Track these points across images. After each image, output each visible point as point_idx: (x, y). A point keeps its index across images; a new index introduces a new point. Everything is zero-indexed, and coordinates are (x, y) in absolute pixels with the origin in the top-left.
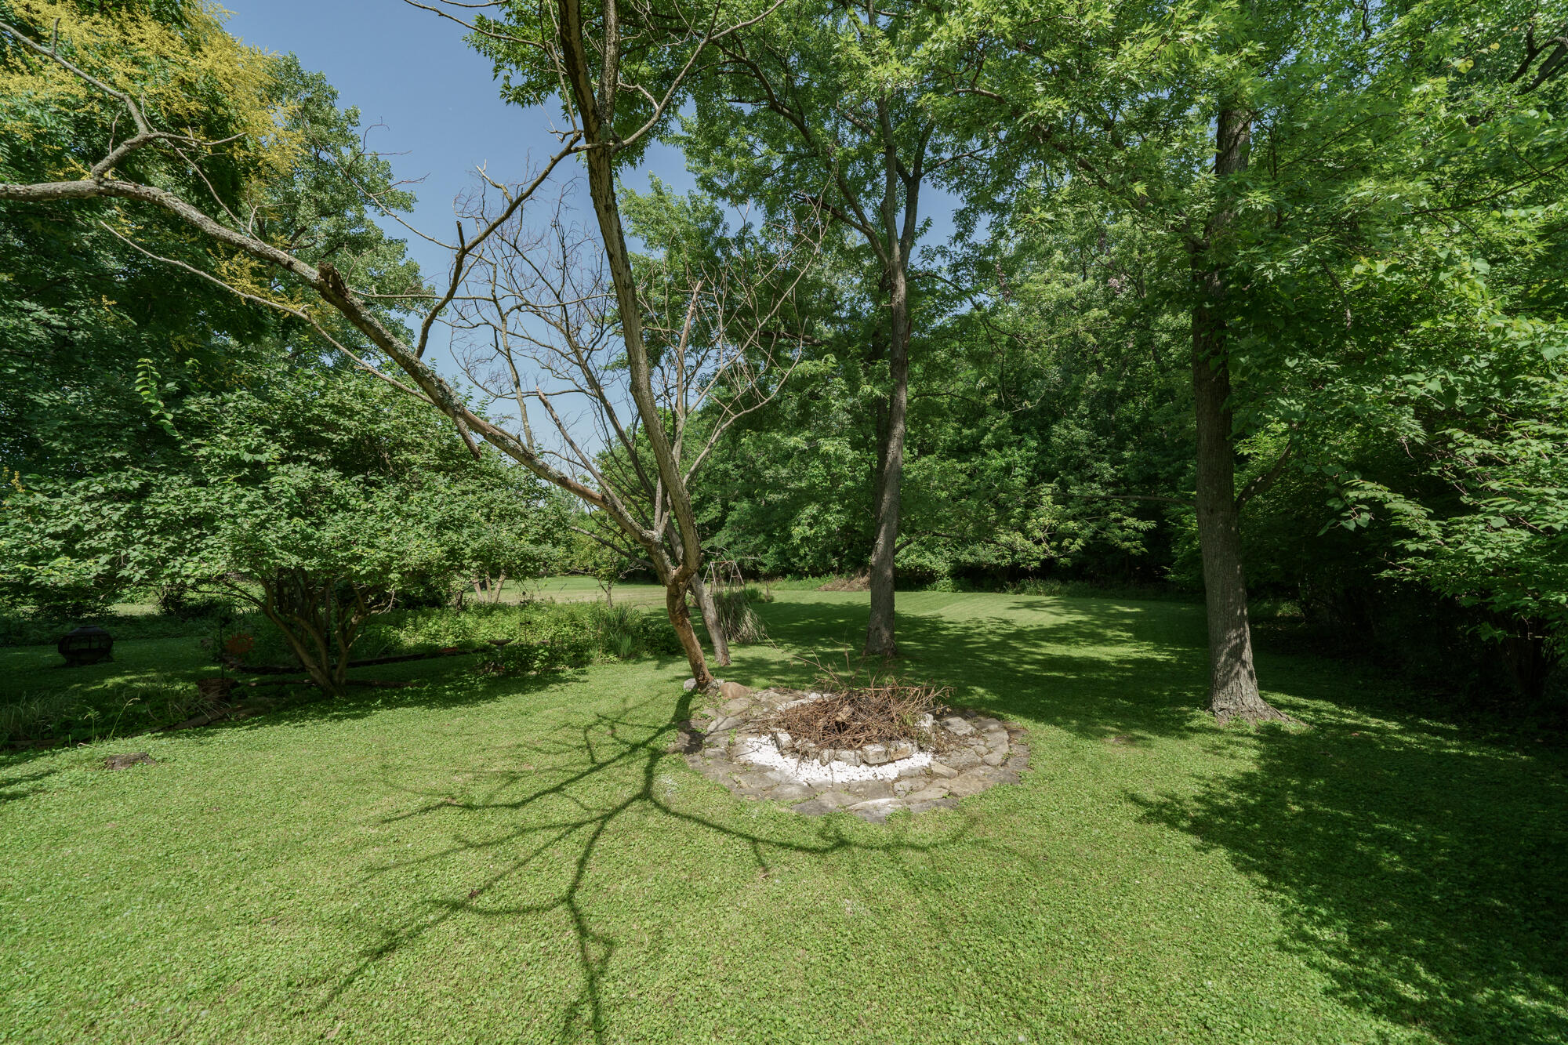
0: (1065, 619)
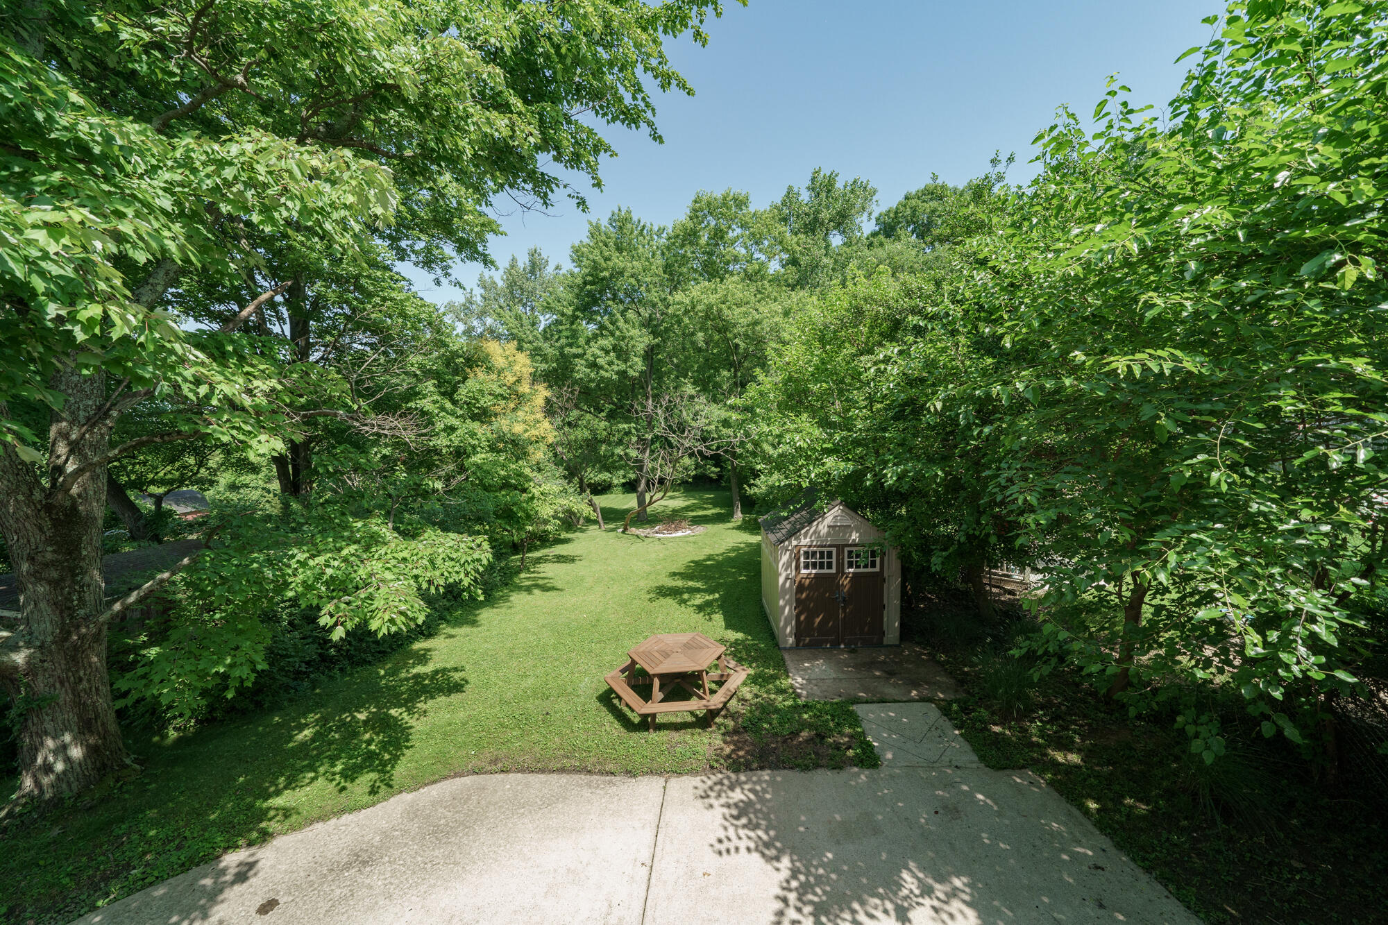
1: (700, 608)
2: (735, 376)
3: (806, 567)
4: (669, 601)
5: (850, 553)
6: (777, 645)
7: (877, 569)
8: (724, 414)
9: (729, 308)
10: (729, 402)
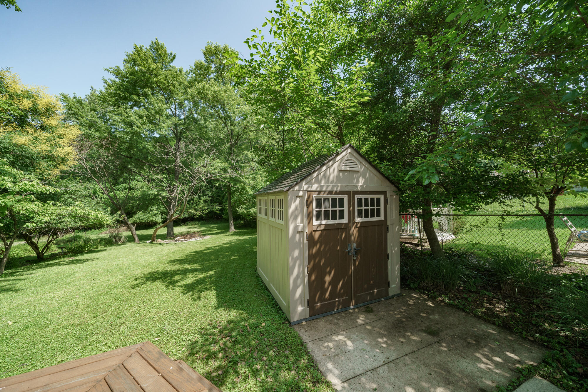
0: (202, 229)
1: (189, 288)
4: (159, 285)
5: (360, 200)
6: (286, 320)
7: (382, 218)
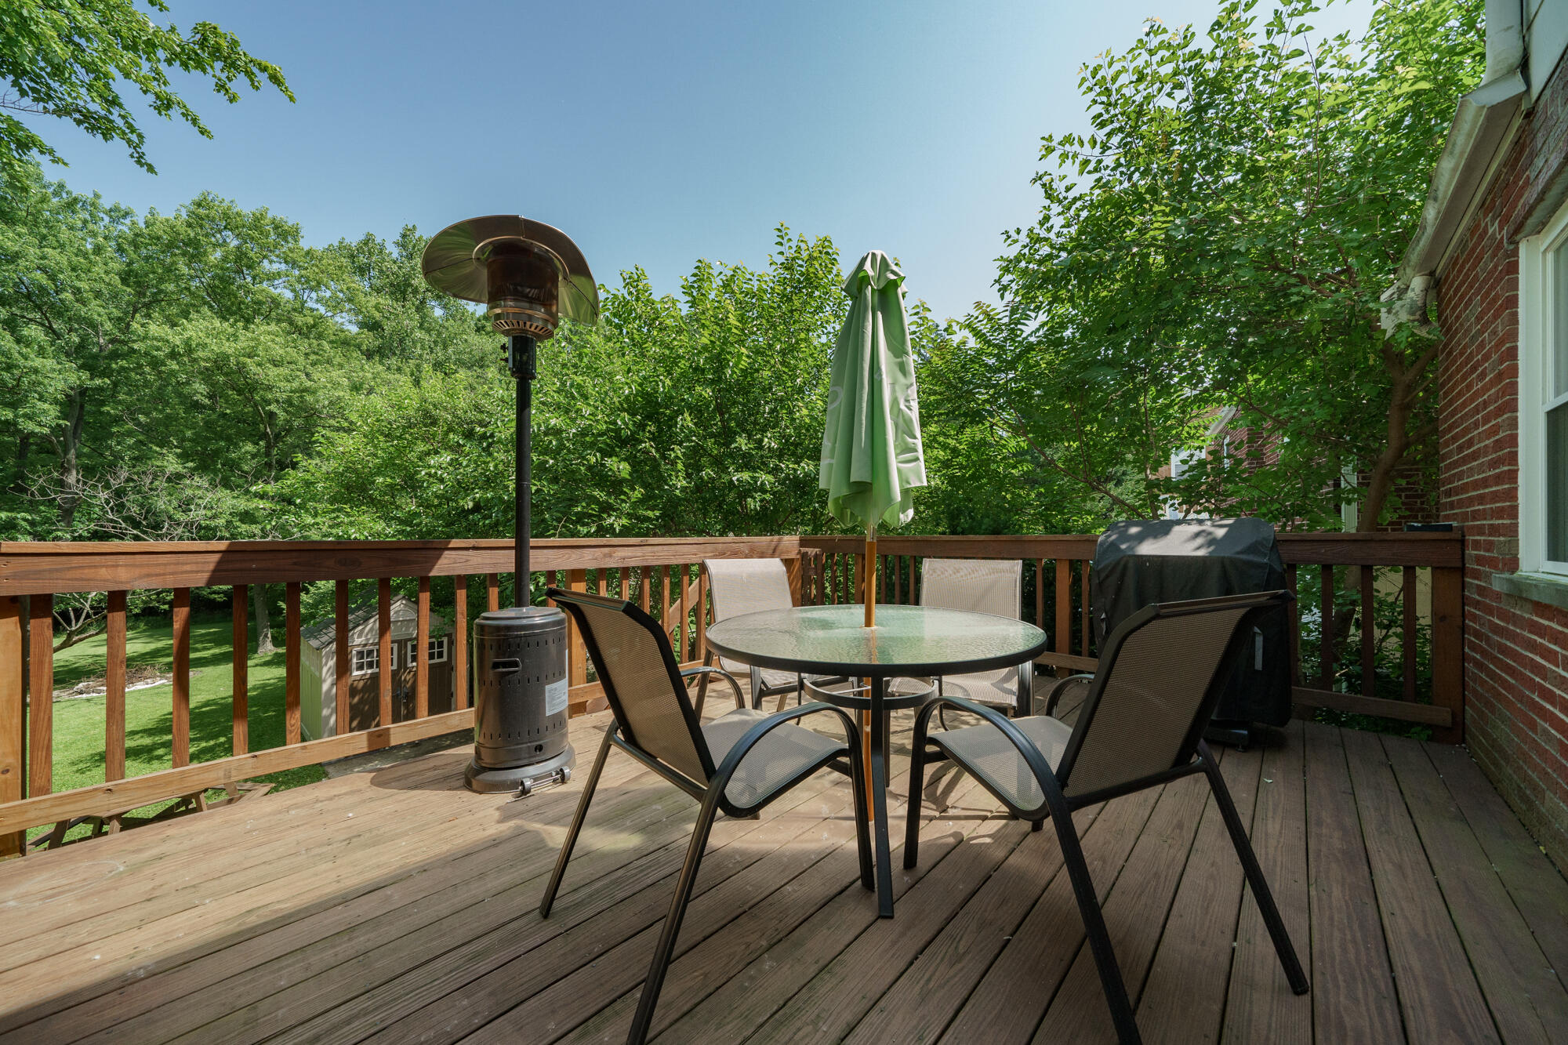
2: (268, 454)
3: (360, 667)
7: (444, 660)
8: (243, 504)
9: (260, 365)
10: (253, 489)
